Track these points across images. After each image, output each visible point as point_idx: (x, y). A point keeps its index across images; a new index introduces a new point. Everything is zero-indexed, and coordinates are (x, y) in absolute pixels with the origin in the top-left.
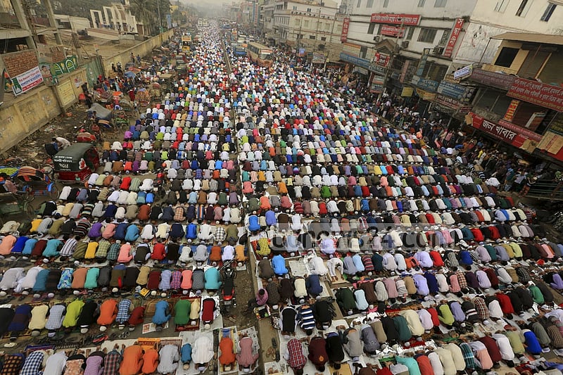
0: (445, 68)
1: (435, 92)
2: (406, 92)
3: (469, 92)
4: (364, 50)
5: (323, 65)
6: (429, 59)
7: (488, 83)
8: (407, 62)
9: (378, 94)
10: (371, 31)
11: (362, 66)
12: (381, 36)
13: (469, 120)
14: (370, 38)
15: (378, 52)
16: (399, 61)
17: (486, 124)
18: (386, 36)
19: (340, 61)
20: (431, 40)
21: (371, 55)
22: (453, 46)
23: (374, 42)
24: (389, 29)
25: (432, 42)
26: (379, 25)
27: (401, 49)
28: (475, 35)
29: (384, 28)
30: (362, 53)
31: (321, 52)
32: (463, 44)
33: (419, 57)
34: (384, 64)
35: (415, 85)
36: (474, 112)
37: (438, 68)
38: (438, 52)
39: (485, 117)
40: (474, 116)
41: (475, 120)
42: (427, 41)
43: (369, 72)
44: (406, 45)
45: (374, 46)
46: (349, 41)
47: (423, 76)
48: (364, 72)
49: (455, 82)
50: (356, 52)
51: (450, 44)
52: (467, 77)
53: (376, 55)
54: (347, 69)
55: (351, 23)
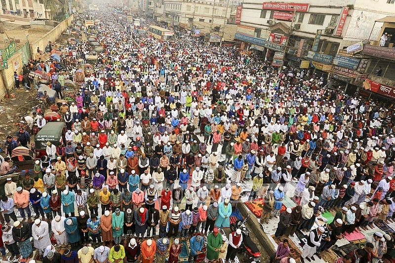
0: (337, 45)
1: (331, 63)
2: (304, 64)
3: (364, 63)
4: (258, 31)
5: (219, 43)
6: (322, 38)
7: (379, 56)
8: (302, 41)
9: (279, 67)
10: (263, 16)
11: (257, 44)
12: (273, 20)
13: (366, 86)
14: (264, 21)
15: (273, 32)
16: (293, 39)
17: (383, 88)
18: (278, 20)
19: (235, 40)
20: (321, 22)
21: (266, 35)
22: (342, 28)
23: (268, 24)
24: (281, 14)
25: (322, 24)
26: (270, 11)
27: (294, 30)
28: (359, 19)
29: (276, 14)
30: (256, 33)
31: (217, 33)
32: (350, 26)
33: (313, 36)
34: (280, 42)
35: (311, 59)
36: (370, 79)
37: (330, 45)
38: (329, 32)
39: (381, 82)
40: (371, 82)
41: (372, 85)
42: (317, 24)
43: (266, 49)
44: (298, 27)
45: (268, 27)
46: (242, 23)
47: (318, 51)
48: (261, 49)
49: (349, 55)
50: (251, 32)
51: (339, 26)
52: (359, 51)
53: (271, 35)
54: (242, 47)
55: (242, 9)
